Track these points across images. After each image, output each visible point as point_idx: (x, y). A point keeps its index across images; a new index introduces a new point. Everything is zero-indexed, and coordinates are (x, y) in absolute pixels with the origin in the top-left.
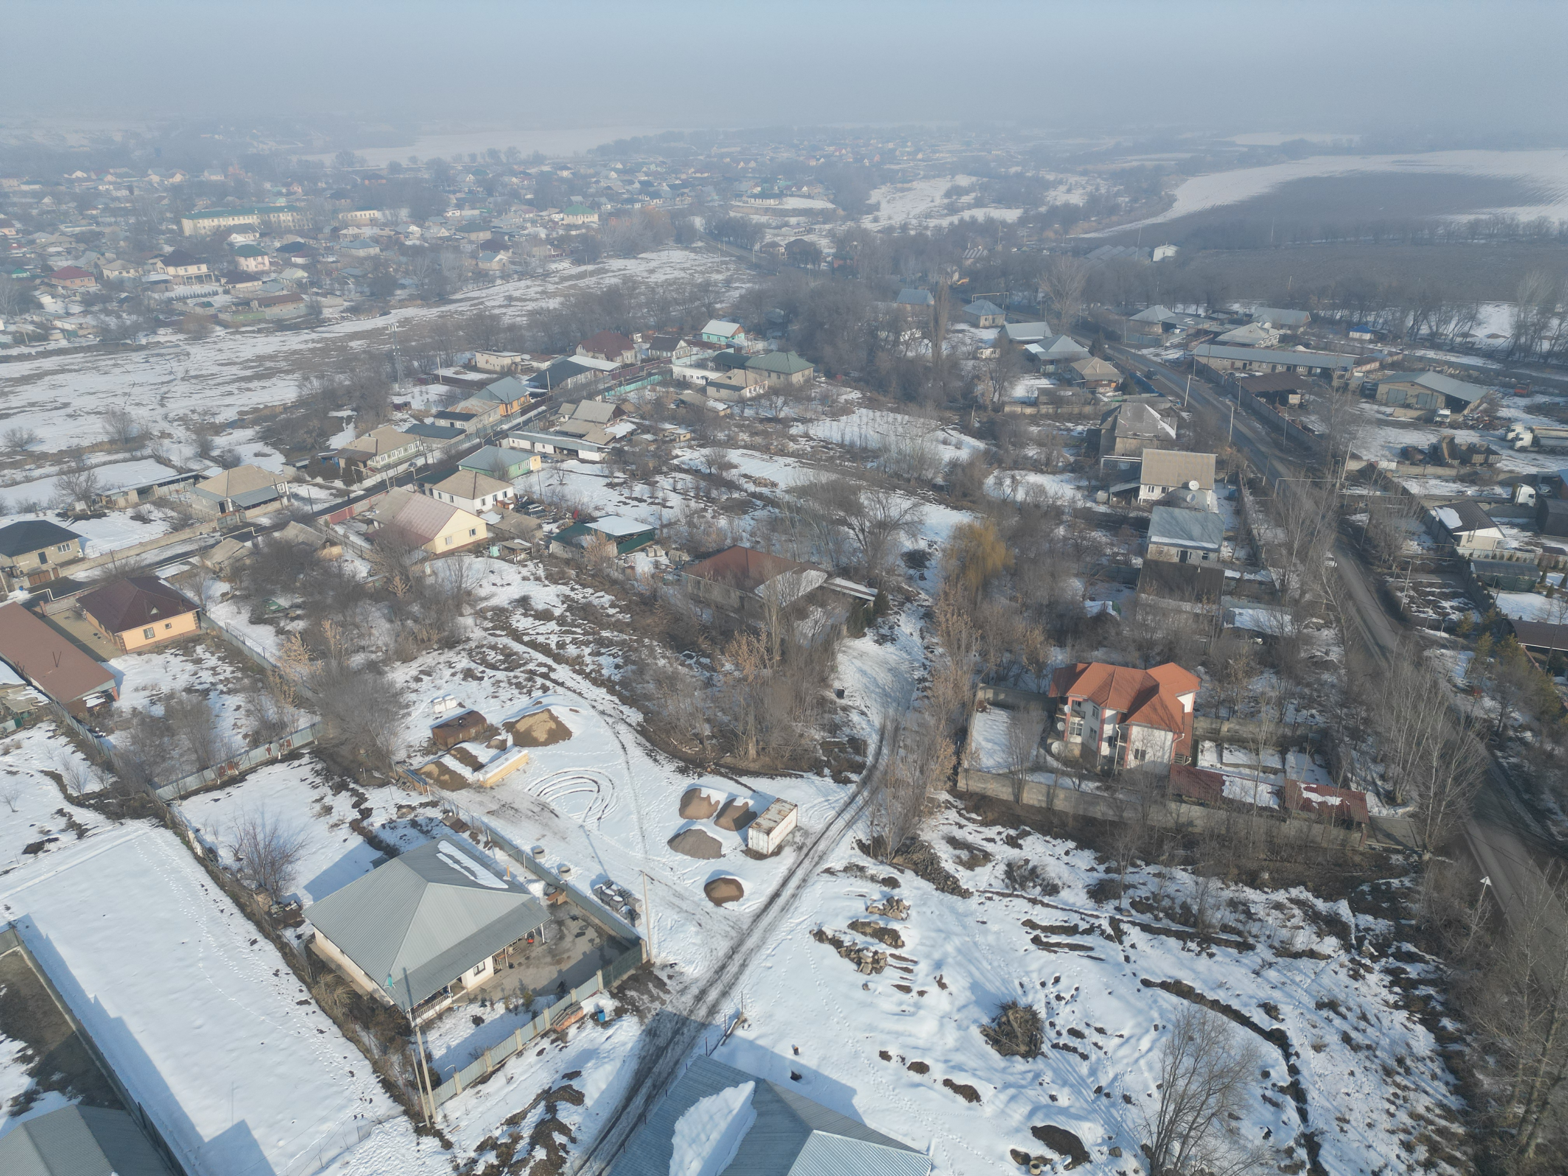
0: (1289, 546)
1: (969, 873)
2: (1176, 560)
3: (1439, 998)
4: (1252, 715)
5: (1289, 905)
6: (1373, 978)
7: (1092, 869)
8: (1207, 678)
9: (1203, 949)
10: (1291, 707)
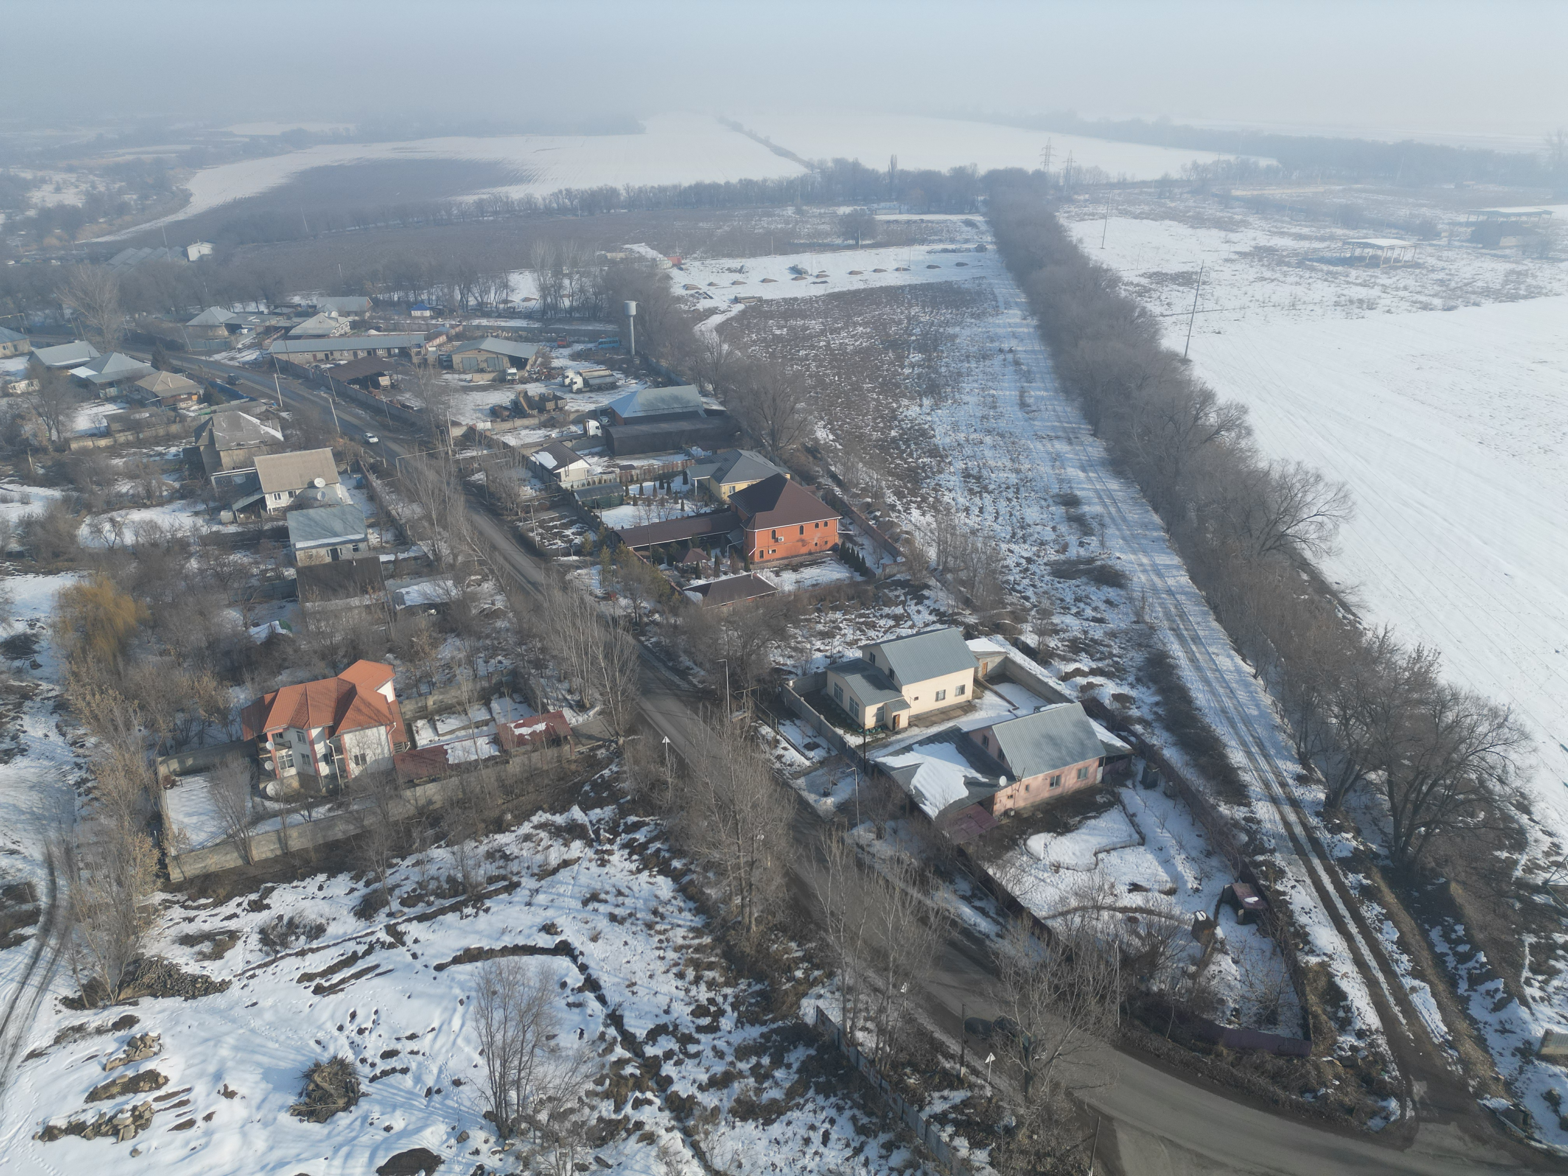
0: (428, 517)
1: (219, 963)
2: (328, 559)
3: (665, 847)
4: (450, 680)
5: (534, 832)
6: (615, 858)
7: (352, 890)
8: (398, 662)
9: (478, 909)
10: (480, 661)
